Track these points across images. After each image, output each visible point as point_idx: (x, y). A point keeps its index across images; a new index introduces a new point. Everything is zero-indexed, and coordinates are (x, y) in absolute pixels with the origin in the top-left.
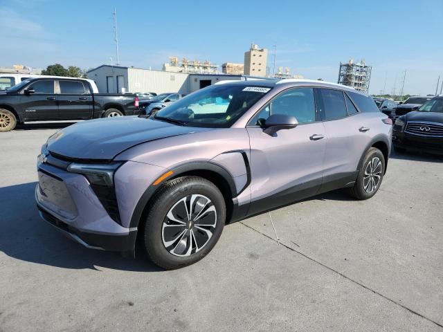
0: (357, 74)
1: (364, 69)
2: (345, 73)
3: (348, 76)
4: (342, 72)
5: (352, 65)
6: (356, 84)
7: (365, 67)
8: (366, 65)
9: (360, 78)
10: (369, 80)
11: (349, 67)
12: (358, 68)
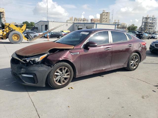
0: (151, 21)
1: (154, 19)
2: (145, 21)
3: (146, 22)
4: (143, 21)
5: (149, 18)
6: (150, 26)
7: (154, 18)
8: (155, 17)
9: (152, 23)
10: (156, 24)
11: (147, 18)
12: (151, 19)
